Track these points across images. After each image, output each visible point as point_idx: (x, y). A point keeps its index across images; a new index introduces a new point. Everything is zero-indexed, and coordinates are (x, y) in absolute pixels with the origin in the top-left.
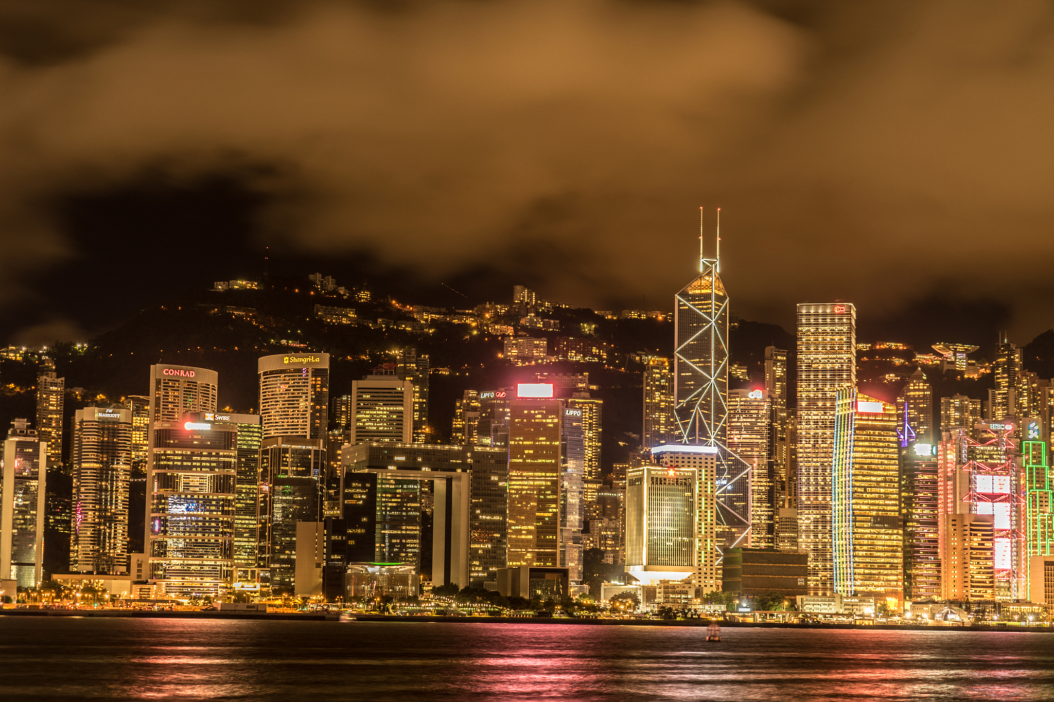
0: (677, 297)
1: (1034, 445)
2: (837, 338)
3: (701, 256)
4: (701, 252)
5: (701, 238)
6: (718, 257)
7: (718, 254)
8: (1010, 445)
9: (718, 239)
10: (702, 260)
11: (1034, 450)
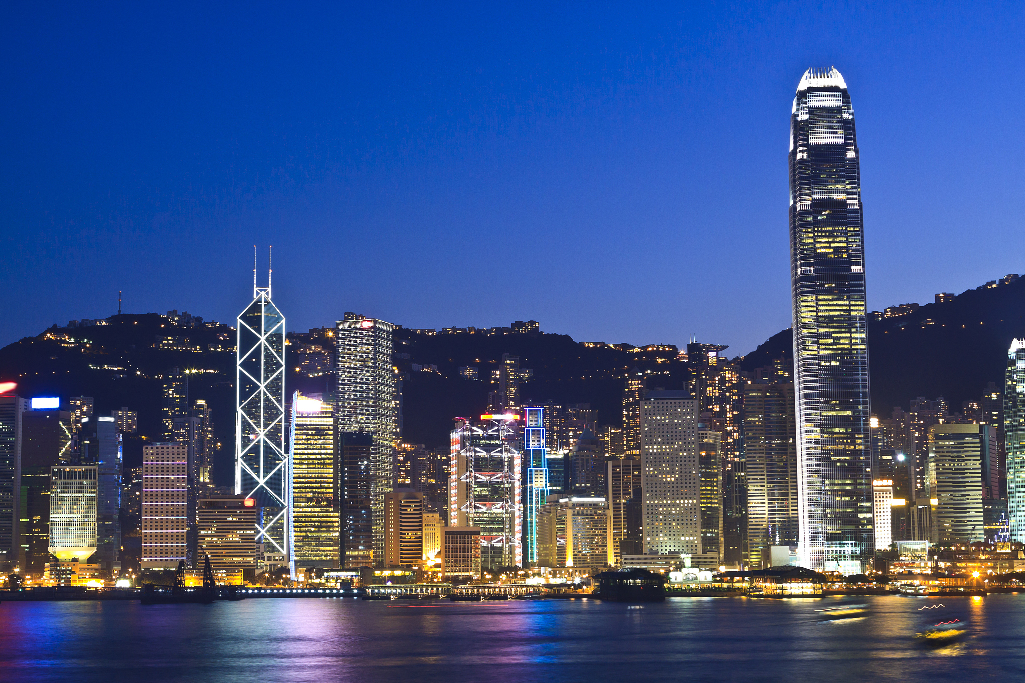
0: (239, 321)
1: (532, 431)
2: (365, 348)
3: (255, 286)
4: (255, 282)
5: (255, 270)
6: (270, 286)
7: (270, 283)
8: (510, 431)
9: (270, 271)
10: (256, 289)
11: (532, 434)
